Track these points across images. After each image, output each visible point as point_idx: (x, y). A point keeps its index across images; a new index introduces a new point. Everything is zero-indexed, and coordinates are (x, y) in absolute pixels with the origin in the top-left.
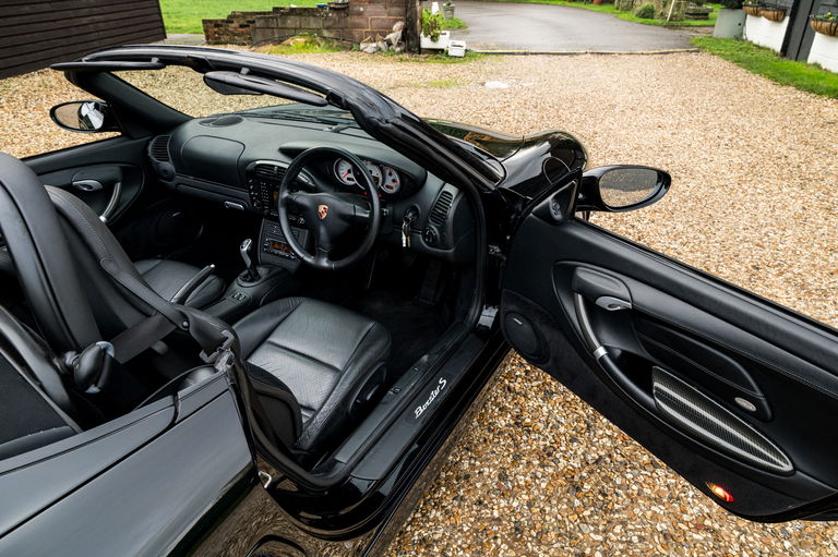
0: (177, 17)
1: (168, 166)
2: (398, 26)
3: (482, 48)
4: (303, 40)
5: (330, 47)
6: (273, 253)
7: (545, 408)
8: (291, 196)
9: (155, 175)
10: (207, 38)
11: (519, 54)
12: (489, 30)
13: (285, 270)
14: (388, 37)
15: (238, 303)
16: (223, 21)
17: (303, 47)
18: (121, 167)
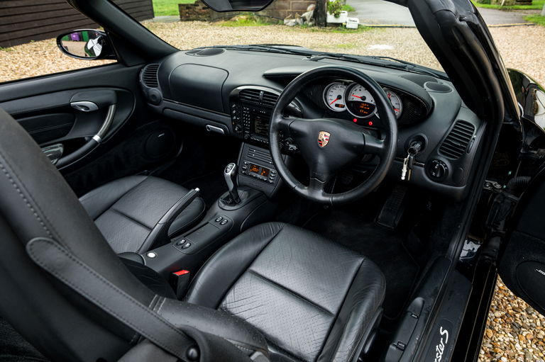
0: (162, 5)
1: (157, 91)
2: (311, 7)
3: (369, 23)
4: (245, 17)
5: (263, 22)
6: (251, 176)
7: (517, 345)
8: (284, 122)
9: (145, 99)
10: (181, 17)
11: (397, 27)
12: (372, 12)
13: (262, 193)
14: (303, 15)
15: (221, 228)
16: (192, 5)
17: (245, 22)
18: (116, 91)
